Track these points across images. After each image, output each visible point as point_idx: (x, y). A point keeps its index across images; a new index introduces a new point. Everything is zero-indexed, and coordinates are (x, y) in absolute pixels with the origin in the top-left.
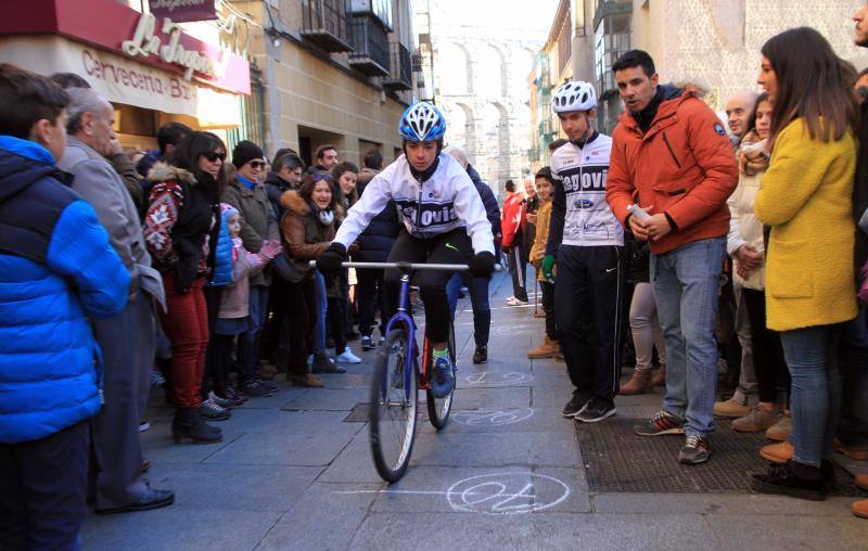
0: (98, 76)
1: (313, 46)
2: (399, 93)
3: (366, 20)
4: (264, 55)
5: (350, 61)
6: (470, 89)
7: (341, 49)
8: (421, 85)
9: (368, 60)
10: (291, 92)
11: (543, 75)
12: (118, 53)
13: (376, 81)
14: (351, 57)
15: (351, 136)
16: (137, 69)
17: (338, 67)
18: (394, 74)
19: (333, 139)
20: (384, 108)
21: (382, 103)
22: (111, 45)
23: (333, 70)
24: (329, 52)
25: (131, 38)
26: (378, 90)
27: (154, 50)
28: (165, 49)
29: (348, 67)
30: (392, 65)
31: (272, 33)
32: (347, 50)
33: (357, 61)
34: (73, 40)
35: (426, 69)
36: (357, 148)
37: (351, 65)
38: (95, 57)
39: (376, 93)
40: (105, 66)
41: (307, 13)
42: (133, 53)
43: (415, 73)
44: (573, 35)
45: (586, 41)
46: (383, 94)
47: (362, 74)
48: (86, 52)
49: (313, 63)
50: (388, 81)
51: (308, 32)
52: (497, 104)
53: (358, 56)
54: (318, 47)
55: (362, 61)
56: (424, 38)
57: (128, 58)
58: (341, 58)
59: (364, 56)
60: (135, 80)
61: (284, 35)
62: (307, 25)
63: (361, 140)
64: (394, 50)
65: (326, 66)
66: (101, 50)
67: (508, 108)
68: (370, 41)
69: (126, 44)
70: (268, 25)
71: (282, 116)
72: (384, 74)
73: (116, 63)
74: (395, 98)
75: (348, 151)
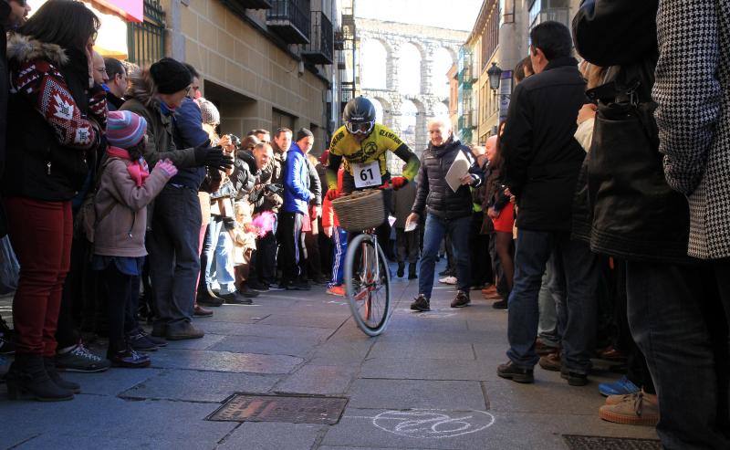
2: (319, 67)
5: (268, 23)
6: (389, 84)
7: (259, 5)
8: (342, 67)
9: (287, 23)
11: (465, 69)
13: (295, 49)
14: (269, 18)
15: (264, 102)
17: (254, 26)
18: (314, 45)
20: (302, 80)
21: (300, 74)
23: (249, 28)
24: (245, 8)
26: (297, 59)
29: (266, 29)
30: (313, 35)
32: (265, 7)
33: (275, 23)
35: (348, 44)
36: (271, 114)
37: (268, 26)
39: (294, 62)
43: (337, 52)
44: (502, 21)
45: (514, 28)
46: (302, 64)
47: (280, 39)
49: (227, 16)
50: (306, 52)
52: (415, 101)
53: (277, 18)
55: (281, 23)
56: (348, 20)
58: (259, 17)
59: (284, 18)
63: (275, 110)
64: (316, 20)
65: (241, 23)
67: (426, 105)
72: (304, 42)
74: (315, 72)
75: (260, 119)
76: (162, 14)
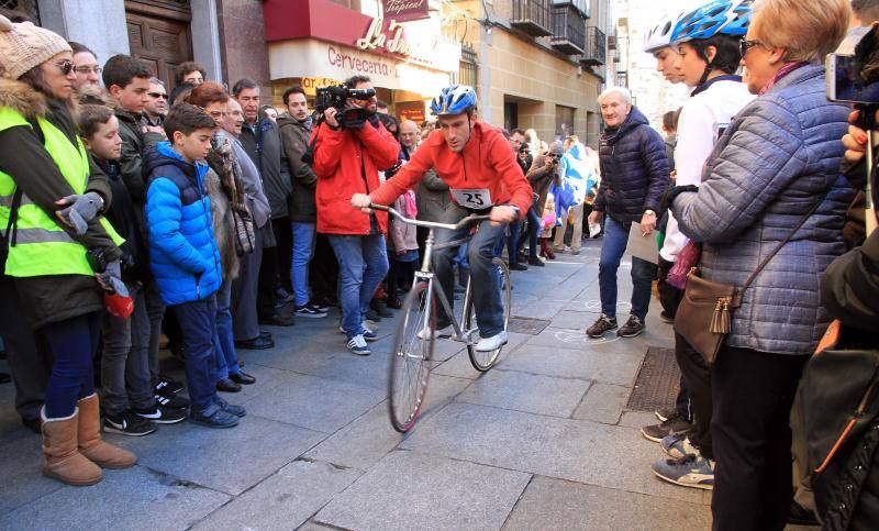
0: (339, 66)
1: (519, 31)
2: (594, 68)
3: (566, 10)
4: (479, 41)
5: (553, 43)
7: (544, 34)
8: (616, 60)
9: (566, 42)
10: (499, 69)
12: (354, 48)
13: (574, 58)
14: (553, 40)
15: (550, 102)
16: (369, 58)
17: (541, 48)
18: (589, 53)
19: (533, 105)
20: (581, 80)
21: (579, 76)
22: (349, 43)
23: (536, 50)
24: (533, 36)
25: (364, 36)
26: (576, 65)
27: (381, 44)
28: (389, 43)
29: (550, 48)
30: (588, 45)
31: (486, 23)
32: (548, 34)
33: (557, 43)
34: (322, 41)
35: (621, 43)
36: (554, 111)
37: (552, 46)
38: (337, 51)
39: (574, 69)
40: (344, 58)
41: (517, 6)
42: (364, 47)
43: (612, 51)
46: (580, 68)
47: (562, 53)
48: (331, 49)
49: (521, 46)
50: (584, 58)
51: (516, 21)
53: (559, 39)
54: (525, 33)
55: (562, 42)
56: (623, 22)
57: (362, 51)
58: (545, 42)
59: (563, 39)
60: (366, 66)
61: (496, 24)
62: (516, 14)
63: (557, 105)
64: (590, 33)
65: (532, 48)
66: (342, 46)
68: (569, 26)
69: (359, 42)
70: (483, 17)
71: (492, 88)
72: (580, 53)
73: (352, 55)
74: (591, 72)
75: (545, 114)
76: (474, 55)
